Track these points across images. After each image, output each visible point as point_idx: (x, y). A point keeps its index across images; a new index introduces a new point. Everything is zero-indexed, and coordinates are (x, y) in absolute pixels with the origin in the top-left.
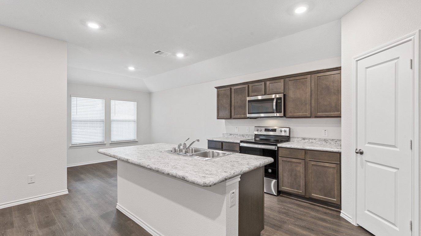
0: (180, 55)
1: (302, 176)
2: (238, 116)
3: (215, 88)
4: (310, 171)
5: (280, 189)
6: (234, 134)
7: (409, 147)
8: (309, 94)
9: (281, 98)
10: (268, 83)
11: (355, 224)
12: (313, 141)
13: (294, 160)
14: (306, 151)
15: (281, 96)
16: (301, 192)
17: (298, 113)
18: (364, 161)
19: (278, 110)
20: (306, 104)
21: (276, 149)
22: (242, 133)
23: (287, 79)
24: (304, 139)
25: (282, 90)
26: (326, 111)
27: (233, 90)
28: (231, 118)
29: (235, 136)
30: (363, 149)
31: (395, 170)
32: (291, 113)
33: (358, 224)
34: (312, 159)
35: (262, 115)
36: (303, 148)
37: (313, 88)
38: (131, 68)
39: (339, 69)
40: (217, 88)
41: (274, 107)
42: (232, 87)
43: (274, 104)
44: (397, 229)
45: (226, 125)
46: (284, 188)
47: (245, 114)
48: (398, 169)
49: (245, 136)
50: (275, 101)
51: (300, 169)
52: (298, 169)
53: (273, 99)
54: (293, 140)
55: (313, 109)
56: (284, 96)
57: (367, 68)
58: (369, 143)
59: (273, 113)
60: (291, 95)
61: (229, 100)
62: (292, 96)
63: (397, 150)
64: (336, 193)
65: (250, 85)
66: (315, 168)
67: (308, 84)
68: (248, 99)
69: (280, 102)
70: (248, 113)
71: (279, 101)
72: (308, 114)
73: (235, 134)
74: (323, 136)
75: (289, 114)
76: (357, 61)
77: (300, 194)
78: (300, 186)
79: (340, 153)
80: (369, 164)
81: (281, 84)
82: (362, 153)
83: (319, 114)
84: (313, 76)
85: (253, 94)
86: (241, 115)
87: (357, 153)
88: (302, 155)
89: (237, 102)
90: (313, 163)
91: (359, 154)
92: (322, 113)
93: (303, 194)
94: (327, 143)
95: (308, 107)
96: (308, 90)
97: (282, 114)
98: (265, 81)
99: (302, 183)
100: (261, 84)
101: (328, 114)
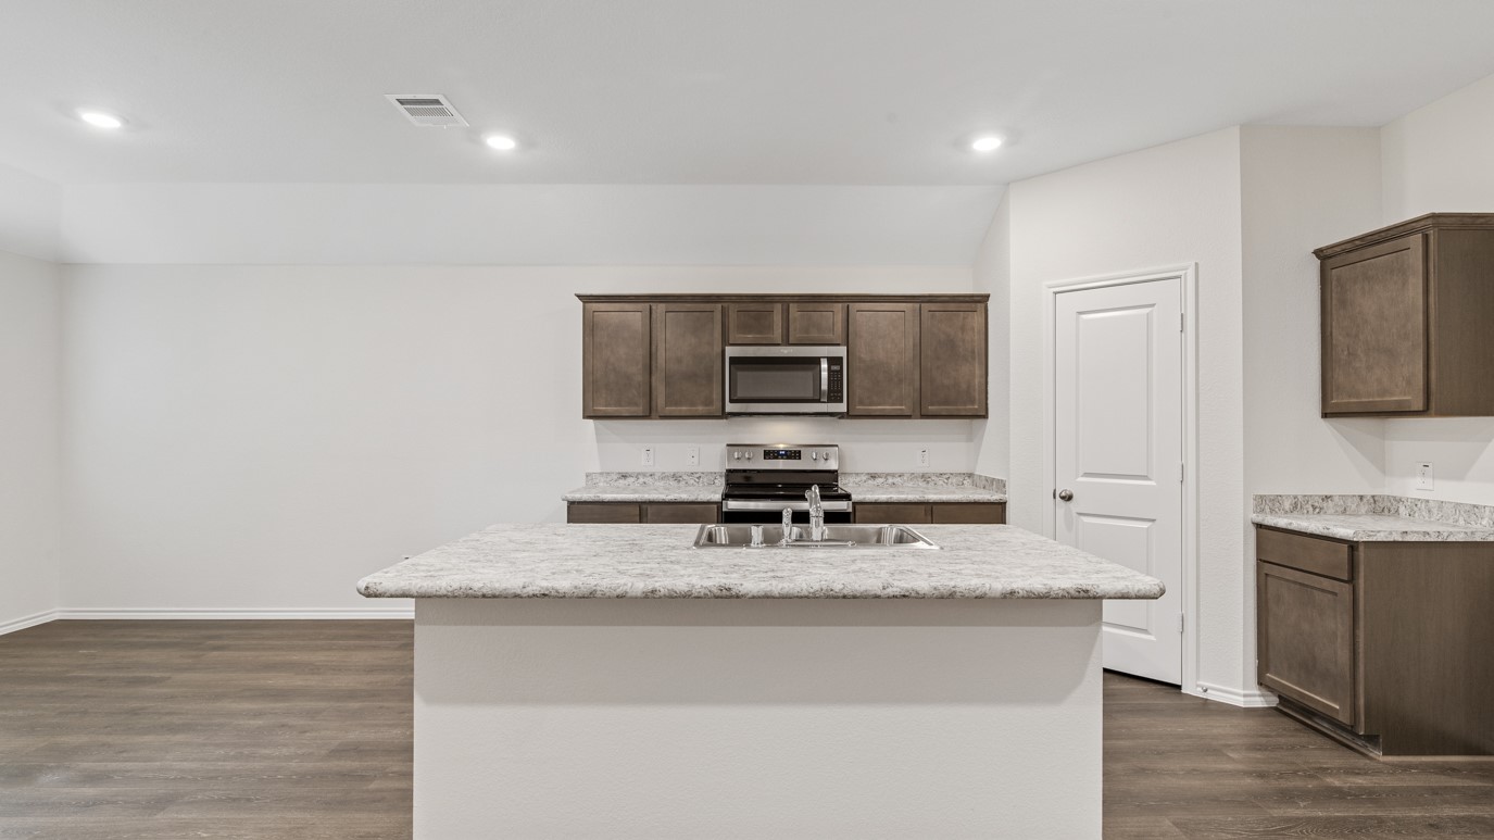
0: (501, 143)
2: (684, 409)
3: (578, 296)
6: (639, 474)
7: (1179, 477)
8: (908, 354)
9: (841, 358)
10: (794, 308)
14: (927, 507)
15: (841, 351)
17: (879, 405)
18: (1075, 515)
19: (833, 393)
20: (901, 380)
21: (850, 510)
22: (671, 469)
23: (853, 307)
24: (873, 476)
25: (841, 335)
26: (946, 402)
27: (659, 316)
28: (649, 414)
29: (641, 480)
30: (1073, 490)
31: (1145, 525)
32: (861, 403)
40: (587, 299)
41: (824, 386)
42: (654, 306)
43: (824, 375)
44: (1152, 638)
48: (1153, 520)
49: (685, 477)
50: (824, 365)
53: (816, 361)
54: (844, 482)
55: (916, 394)
56: (848, 353)
57: (1079, 312)
58: (1086, 475)
59: (819, 401)
60: (861, 351)
61: (642, 353)
62: (863, 356)
63: (1152, 483)
65: (731, 308)
68: (731, 352)
69: (837, 371)
70: (731, 401)
71: (835, 367)
72: (906, 408)
73: (644, 475)
75: (858, 406)
76: (1056, 293)
79: (1001, 503)
80: (1089, 519)
81: (836, 315)
82: (1068, 498)
83: (932, 409)
84: (917, 305)
85: (743, 336)
86: (693, 404)
87: (1055, 497)
89: (679, 361)
92: (940, 405)
94: (928, 482)
95: (906, 389)
96: (907, 344)
97: (843, 407)
98: (781, 301)
100: (768, 307)
101: (951, 408)
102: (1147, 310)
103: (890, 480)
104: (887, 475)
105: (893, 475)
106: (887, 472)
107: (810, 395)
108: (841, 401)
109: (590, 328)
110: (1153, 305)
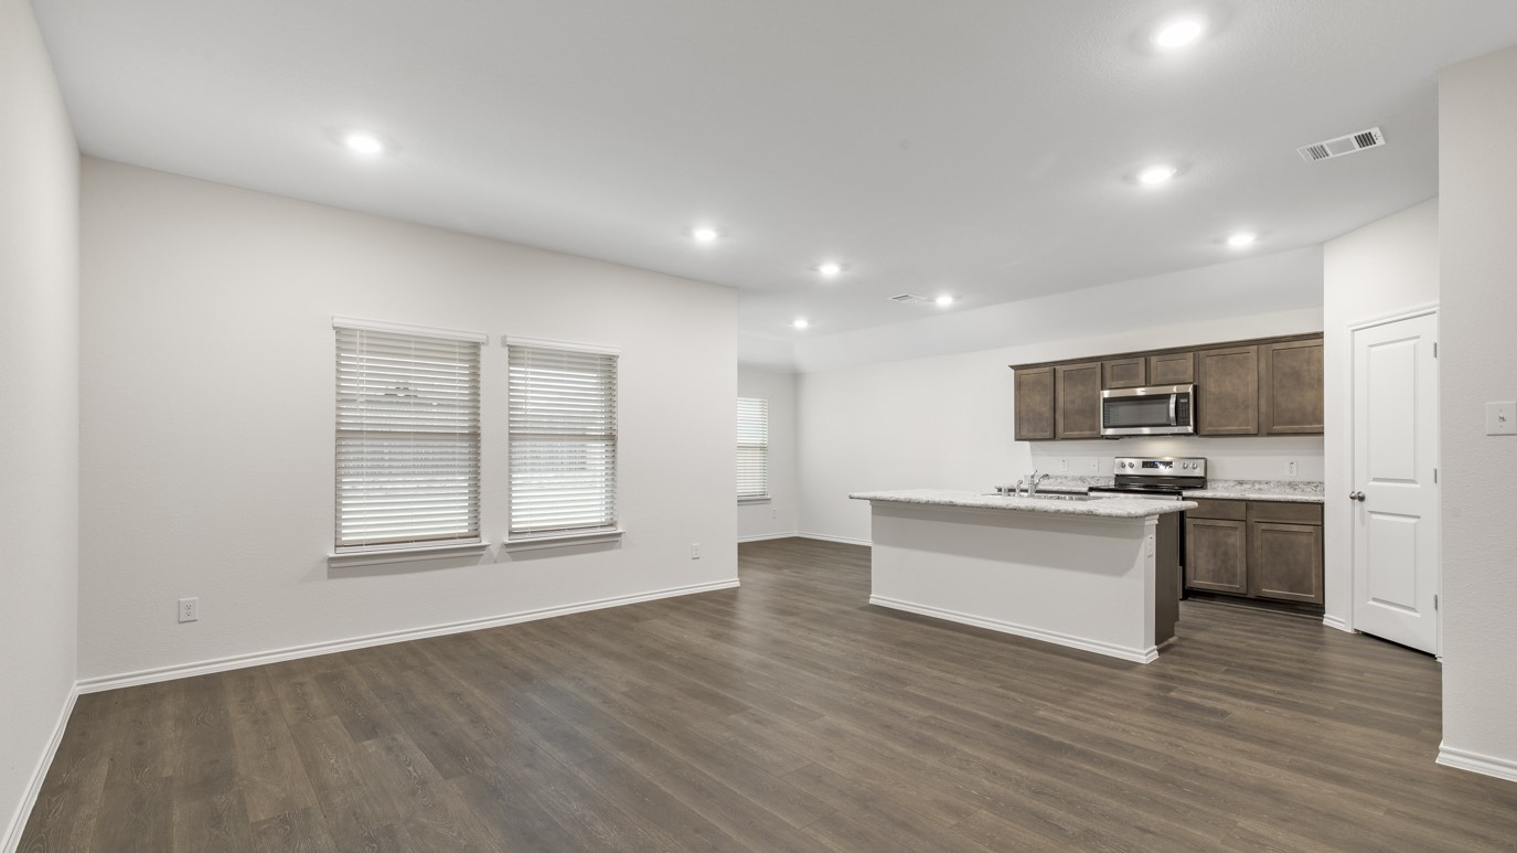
1: (1241, 554)
2: (1076, 433)
3: (1011, 367)
4: (1257, 543)
5: (1188, 585)
6: (1058, 476)
7: (1433, 479)
8: (1253, 387)
9: (1189, 393)
10: (1154, 360)
11: (1350, 631)
12: (1263, 486)
13: (1222, 523)
14: (1248, 503)
15: (1190, 389)
16: (1238, 587)
17: (1227, 426)
18: (1366, 512)
19: (1180, 419)
20: (1247, 407)
23: (1202, 353)
24: (1241, 483)
25: (1189, 376)
26: (1292, 422)
27: (1060, 375)
28: (1054, 437)
30: (1364, 492)
31: (1413, 521)
32: (1211, 425)
33: (1356, 630)
34: (1263, 518)
35: (1146, 431)
36: (1242, 497)
37: (1263, 372)
38: (801, 324)
39: (1320, 335)
40: (1015, 368)
41: (1172, 414)
42: (1057, 367)
43: (1172, 406)
44: (1418, 615)
45: (1033, 455)
46: (1197, 582)
47: (1094, 427)
48: (1419, 517)
49: (1088, 479)
50: (1173, 400)
51: (1236, 540)
52: (1231, 540)
53: (1167, 397)
54: (1213, 486)
55: (1262, 418)
56: (1195, 389)
57: (1371, 346)
58: (1375, 479)
59: (1169, 425)
60: (1211, 387)
61: (1049, 398)
62: (1212, 390)
63: (1418, 486)
64: (1314, 582)
65: (1108, 364)
66: (1268, 535)
67: (1252, 364)
68: (1106, 394)
69: (1183, 403)
70: (1104, 427)
71: (1182, 401)
72: (1252, 428)
73: (1061, 477)
74: (1287, 475)
75: (1205, 428)
76: (1354, 331)
77: (1235, 591)
78: (1234, 575)
79: (1322, 504)
80: (1375, 516)
81: (1188, 362)
82: (1362, 499)
83: (1277, 428)
84: (1263, 347)
85: (1115, 384)
86: (1083, 430)
87: (1353, 498)
88: (1240, 511)
89: (1073, 402)
90: (1264, 526)
91: (1356, 501)
92: (1284, 425)
93: (1243, 591)
94: (1295, 489)
95: (1252, 413)
96: (1252, 378)
97: (1190, 429)
98: (1147, 355)
99: (1240, 568)
100: (1135, 360)
101: (1296, 427)
102: (1415, 341)
103: (1257, 486)
104: (1254, 483)
105: (1260, 482)
106: (1254, 479)
107: (1164, 421)
108: (1189, 425)
109: (1019, 385)
110: (1418, 337)
